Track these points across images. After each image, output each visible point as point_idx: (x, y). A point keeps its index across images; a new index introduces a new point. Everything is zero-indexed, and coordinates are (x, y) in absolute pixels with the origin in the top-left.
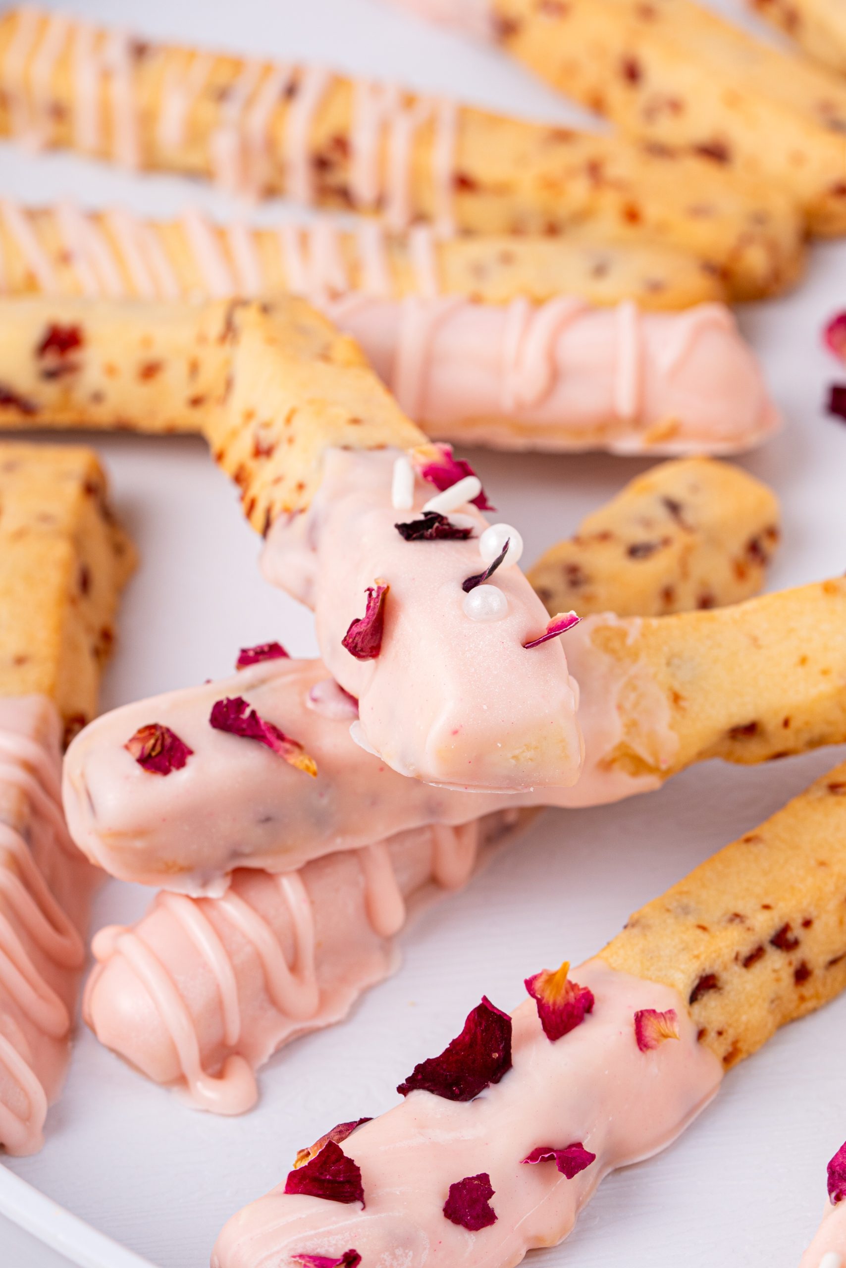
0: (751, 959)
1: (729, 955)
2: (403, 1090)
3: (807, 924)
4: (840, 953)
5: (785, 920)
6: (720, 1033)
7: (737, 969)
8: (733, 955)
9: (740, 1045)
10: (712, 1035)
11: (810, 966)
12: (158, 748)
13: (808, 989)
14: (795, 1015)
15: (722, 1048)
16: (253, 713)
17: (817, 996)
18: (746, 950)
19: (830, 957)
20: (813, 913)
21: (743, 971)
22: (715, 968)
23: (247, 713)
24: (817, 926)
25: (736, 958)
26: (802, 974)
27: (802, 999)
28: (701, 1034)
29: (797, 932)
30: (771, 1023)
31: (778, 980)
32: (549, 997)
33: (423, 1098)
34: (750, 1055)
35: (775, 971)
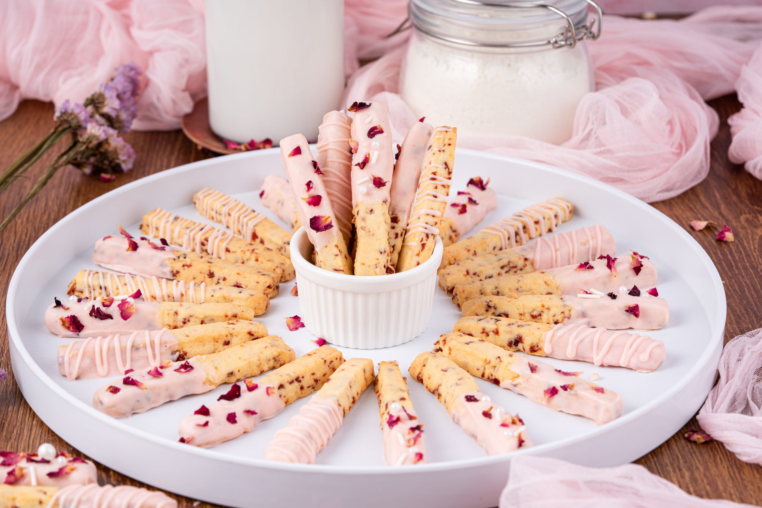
0: (291, 383)
1: (286, 381)
2: (218, 400)
3: (303, 377)
4: (310, 385)
5: (298, 375)
6: (284, 397)
7: (288, 384)
8: (287, 381)
9: (289, 400)
10: (283, 397)
11: (304, 387)
12: (113, 390)
13: (303, 391)
14: (300, 397)
15: (285, 400)
16: (132, 379)
17: (305, 393)
18: (290, 381)
19: (308, 386)
20: (304, 375)
21: (289, 385)
22: (283, 383)
23: (130, 379)
24: (305, 378)
25: (288, 382)
26: (302, 388)
27: (302, 393)
28: (280, 396)
29: (301, 379)
30: (295, 397)
31: (297, 388)
32: (249, 385)
33: (223, 401)
34: (291, 403)
35: (296, 386)
